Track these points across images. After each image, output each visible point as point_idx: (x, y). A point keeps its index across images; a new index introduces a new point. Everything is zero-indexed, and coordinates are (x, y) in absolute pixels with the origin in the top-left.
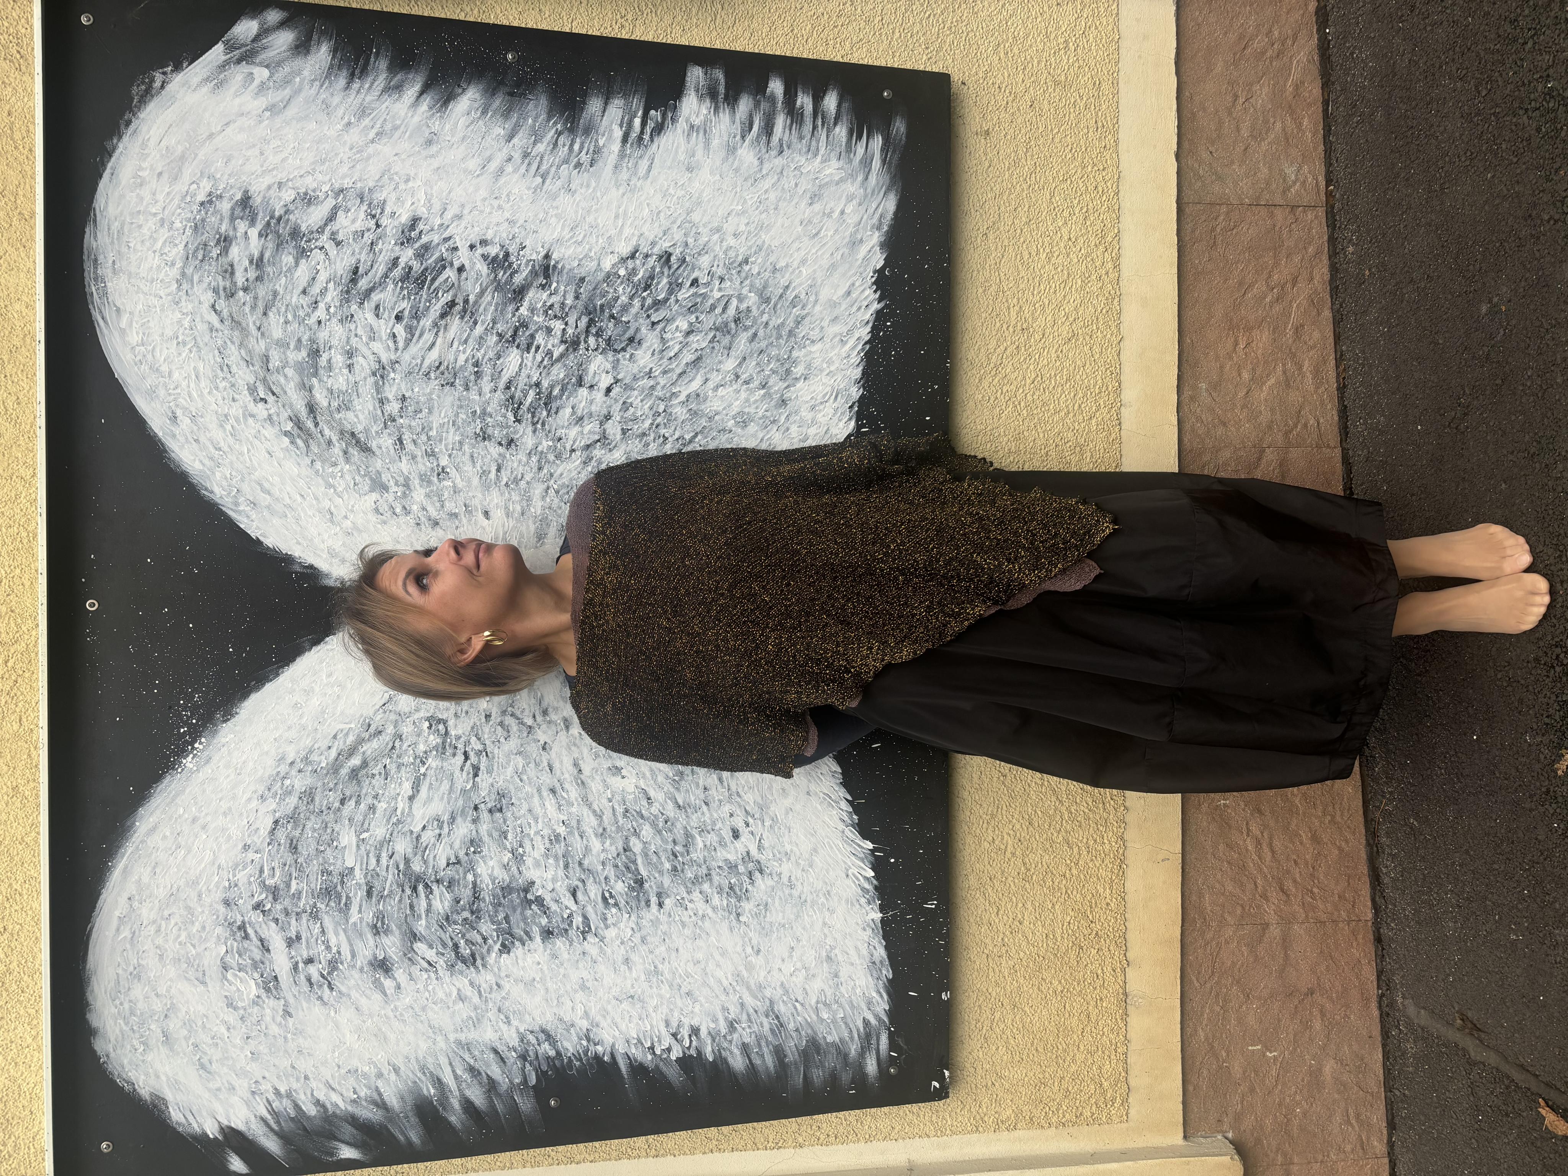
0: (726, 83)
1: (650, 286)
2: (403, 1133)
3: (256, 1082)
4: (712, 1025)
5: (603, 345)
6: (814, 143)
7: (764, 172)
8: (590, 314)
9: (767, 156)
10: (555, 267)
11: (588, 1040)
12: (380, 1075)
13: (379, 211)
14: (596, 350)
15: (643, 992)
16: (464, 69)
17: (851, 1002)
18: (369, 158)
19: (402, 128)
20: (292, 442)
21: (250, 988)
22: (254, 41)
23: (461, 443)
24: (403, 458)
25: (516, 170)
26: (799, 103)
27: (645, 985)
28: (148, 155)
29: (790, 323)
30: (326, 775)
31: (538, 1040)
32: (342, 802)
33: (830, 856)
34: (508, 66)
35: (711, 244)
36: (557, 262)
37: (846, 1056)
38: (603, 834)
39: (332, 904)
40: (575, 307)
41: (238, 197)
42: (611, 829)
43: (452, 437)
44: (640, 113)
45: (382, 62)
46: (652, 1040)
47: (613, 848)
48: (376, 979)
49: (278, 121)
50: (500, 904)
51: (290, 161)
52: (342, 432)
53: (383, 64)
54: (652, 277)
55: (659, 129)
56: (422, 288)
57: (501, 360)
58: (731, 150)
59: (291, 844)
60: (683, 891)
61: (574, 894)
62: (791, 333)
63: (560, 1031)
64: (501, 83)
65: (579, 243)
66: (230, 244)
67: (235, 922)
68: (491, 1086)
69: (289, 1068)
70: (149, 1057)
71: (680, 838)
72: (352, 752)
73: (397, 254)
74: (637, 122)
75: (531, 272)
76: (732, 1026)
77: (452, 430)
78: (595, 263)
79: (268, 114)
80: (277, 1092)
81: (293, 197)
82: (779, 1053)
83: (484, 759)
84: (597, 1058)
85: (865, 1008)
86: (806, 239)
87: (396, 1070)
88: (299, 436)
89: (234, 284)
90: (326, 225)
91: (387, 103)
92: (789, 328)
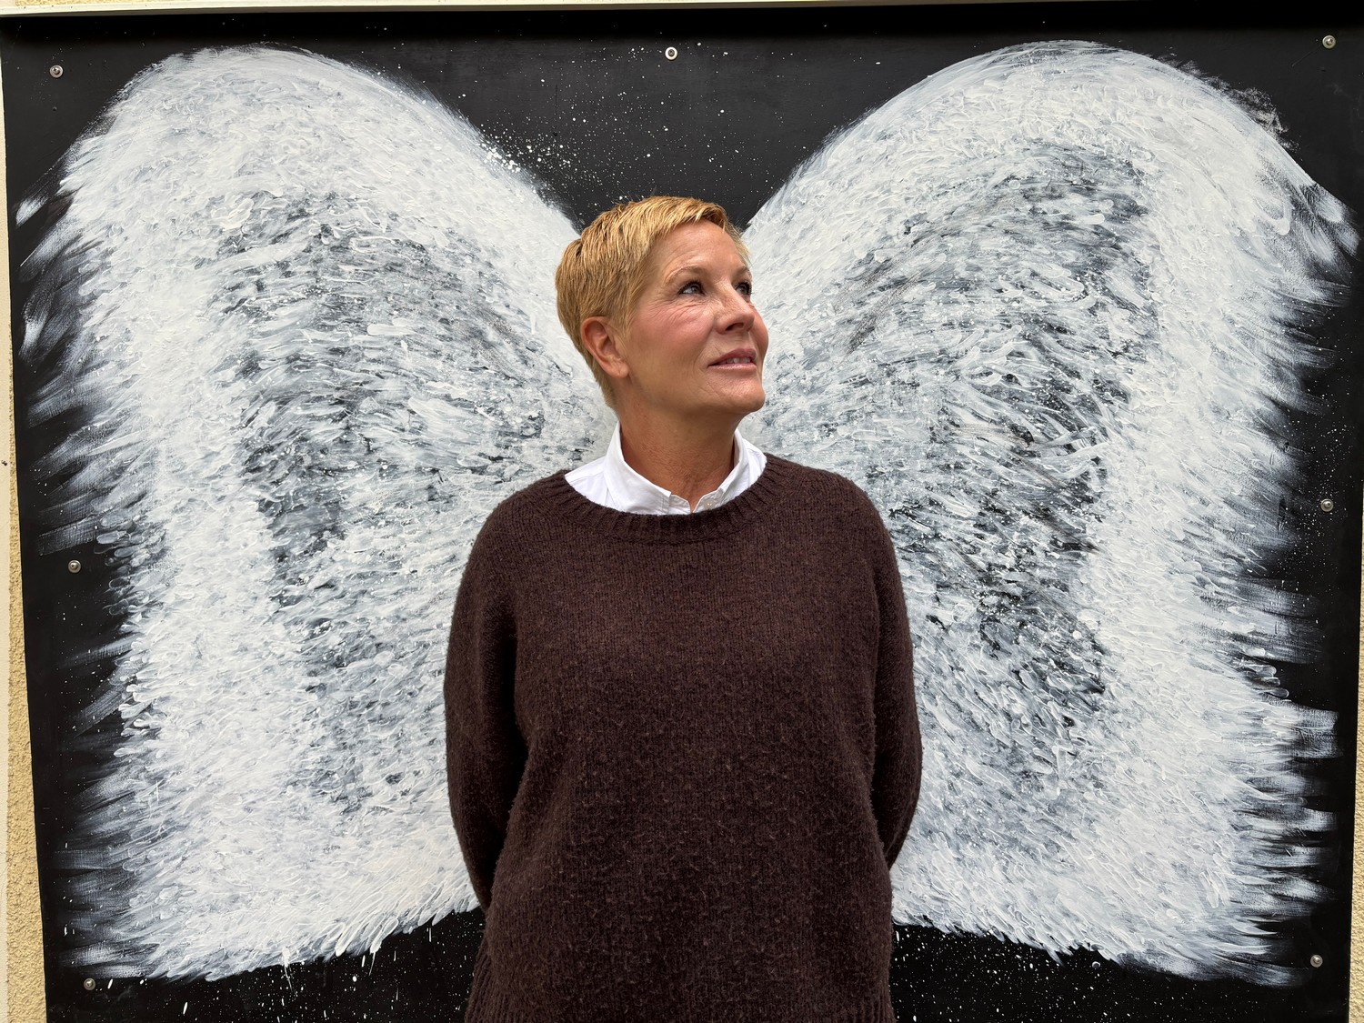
0: (1316, 760)
1: (1062, 668)
2: (50, 392)
3: (122, 230)
4: (159, 755)
5: (989, 613)
6: (1250, 869)
7: (1210, 807)
8: (1025, 597)
9: (1231, 811)
10: (1079, 556)
11: (148, 605)
12: (121, 365)
13: (1133, 355)
14: (982, 604)
15: (205, 669)
16: (1309, 450)
17: (179, 929)
18: (1195, 344)
19: (1231, 381)
20: (860, 262)
21: (232, 221)
22: (1319, 217)
23: (864, 450)
24: (845, 386)
25: (1191, 510)
26: (1298, 849)
27: (213, 672)
28: (1181, 106)
29: (1026, 840)
30: (476, 303)
31: (153, 545)
32: (444, 321)
33: (363, 898)
34: (1315, 500)
35: (1116, 741)
36: (1084, 559)
37: (111, 923)
38: (399, 618)
39: (325, 310)
40: (1032, 580)
41: (1140, 203)
42: (405, 627)
43: (871, 440)
44: (1271, 656)
45: (1307, 358)
46: (145, 681)
47: (381, 631)
48: (235, 360)
49: (1231, 245)
50: (318, 499)
51: (1185, 258)
52: (873, 317)
53: (1305, 359)
54: (1072, 670)
55: (1254, 679)
56: (1045, 404)
57: (964, 495)
58: (1235, 766)
59: (396, 265)
60: (328, 715)
61: (326, 586)
62: (1014, 841)
63: (163, 571)
64: (1295, 492)
65: (1108, 585)
66: (1085, 195)
67: (309, 205)
68: (100, 492)
69: (135, 266)
70: (157, 116)
71: (389, 712)
72: (503, 330)
73: (1083, 376)
74: (1261, 652)
75: (1071, 529)
76: (158, 779)
77: (879, 440)
78: (1086, 603)
79: (1237, 233)
80: (108, 253)
81: (1142, 261)
82: (120, 838)
83: (493, 479)
84: (126, 616)
85: (172, 945)
86: (1130, 859)
87: (126, 384)
88: (868, 270)
89: (1040, 199)
90: (1113, 297)
91: (1260, 364)
92: (1019, 838)
